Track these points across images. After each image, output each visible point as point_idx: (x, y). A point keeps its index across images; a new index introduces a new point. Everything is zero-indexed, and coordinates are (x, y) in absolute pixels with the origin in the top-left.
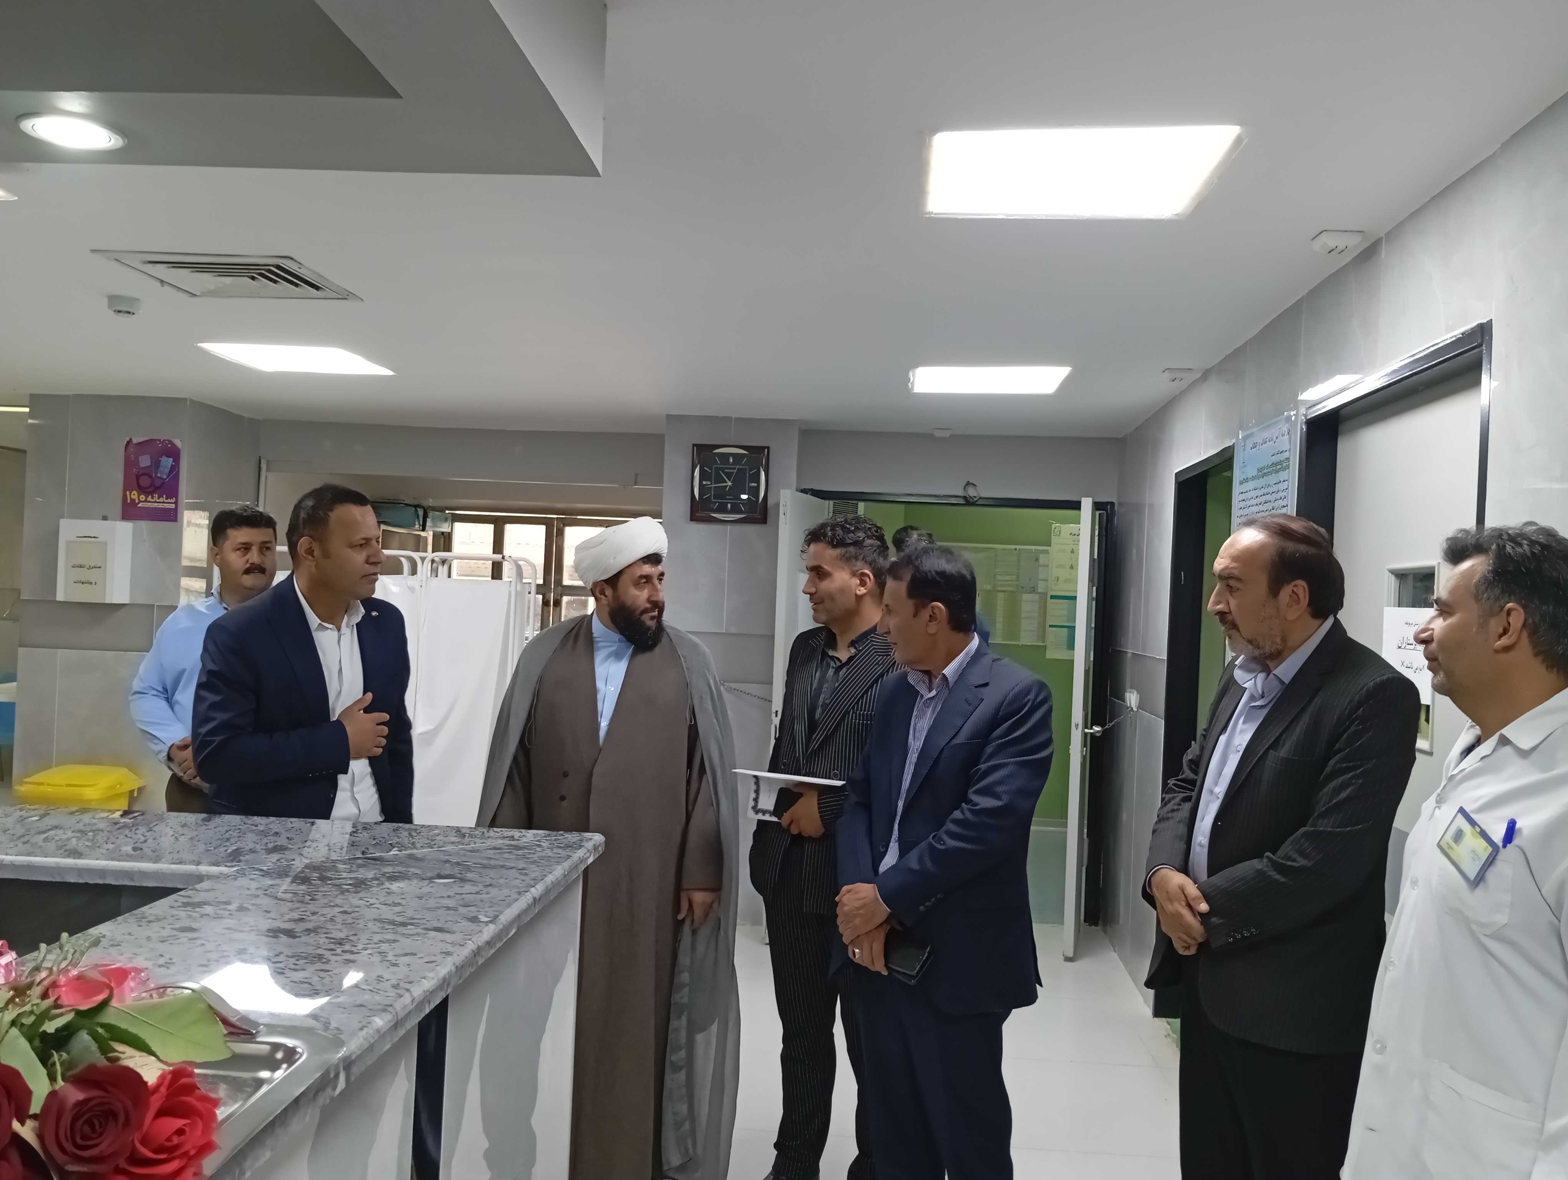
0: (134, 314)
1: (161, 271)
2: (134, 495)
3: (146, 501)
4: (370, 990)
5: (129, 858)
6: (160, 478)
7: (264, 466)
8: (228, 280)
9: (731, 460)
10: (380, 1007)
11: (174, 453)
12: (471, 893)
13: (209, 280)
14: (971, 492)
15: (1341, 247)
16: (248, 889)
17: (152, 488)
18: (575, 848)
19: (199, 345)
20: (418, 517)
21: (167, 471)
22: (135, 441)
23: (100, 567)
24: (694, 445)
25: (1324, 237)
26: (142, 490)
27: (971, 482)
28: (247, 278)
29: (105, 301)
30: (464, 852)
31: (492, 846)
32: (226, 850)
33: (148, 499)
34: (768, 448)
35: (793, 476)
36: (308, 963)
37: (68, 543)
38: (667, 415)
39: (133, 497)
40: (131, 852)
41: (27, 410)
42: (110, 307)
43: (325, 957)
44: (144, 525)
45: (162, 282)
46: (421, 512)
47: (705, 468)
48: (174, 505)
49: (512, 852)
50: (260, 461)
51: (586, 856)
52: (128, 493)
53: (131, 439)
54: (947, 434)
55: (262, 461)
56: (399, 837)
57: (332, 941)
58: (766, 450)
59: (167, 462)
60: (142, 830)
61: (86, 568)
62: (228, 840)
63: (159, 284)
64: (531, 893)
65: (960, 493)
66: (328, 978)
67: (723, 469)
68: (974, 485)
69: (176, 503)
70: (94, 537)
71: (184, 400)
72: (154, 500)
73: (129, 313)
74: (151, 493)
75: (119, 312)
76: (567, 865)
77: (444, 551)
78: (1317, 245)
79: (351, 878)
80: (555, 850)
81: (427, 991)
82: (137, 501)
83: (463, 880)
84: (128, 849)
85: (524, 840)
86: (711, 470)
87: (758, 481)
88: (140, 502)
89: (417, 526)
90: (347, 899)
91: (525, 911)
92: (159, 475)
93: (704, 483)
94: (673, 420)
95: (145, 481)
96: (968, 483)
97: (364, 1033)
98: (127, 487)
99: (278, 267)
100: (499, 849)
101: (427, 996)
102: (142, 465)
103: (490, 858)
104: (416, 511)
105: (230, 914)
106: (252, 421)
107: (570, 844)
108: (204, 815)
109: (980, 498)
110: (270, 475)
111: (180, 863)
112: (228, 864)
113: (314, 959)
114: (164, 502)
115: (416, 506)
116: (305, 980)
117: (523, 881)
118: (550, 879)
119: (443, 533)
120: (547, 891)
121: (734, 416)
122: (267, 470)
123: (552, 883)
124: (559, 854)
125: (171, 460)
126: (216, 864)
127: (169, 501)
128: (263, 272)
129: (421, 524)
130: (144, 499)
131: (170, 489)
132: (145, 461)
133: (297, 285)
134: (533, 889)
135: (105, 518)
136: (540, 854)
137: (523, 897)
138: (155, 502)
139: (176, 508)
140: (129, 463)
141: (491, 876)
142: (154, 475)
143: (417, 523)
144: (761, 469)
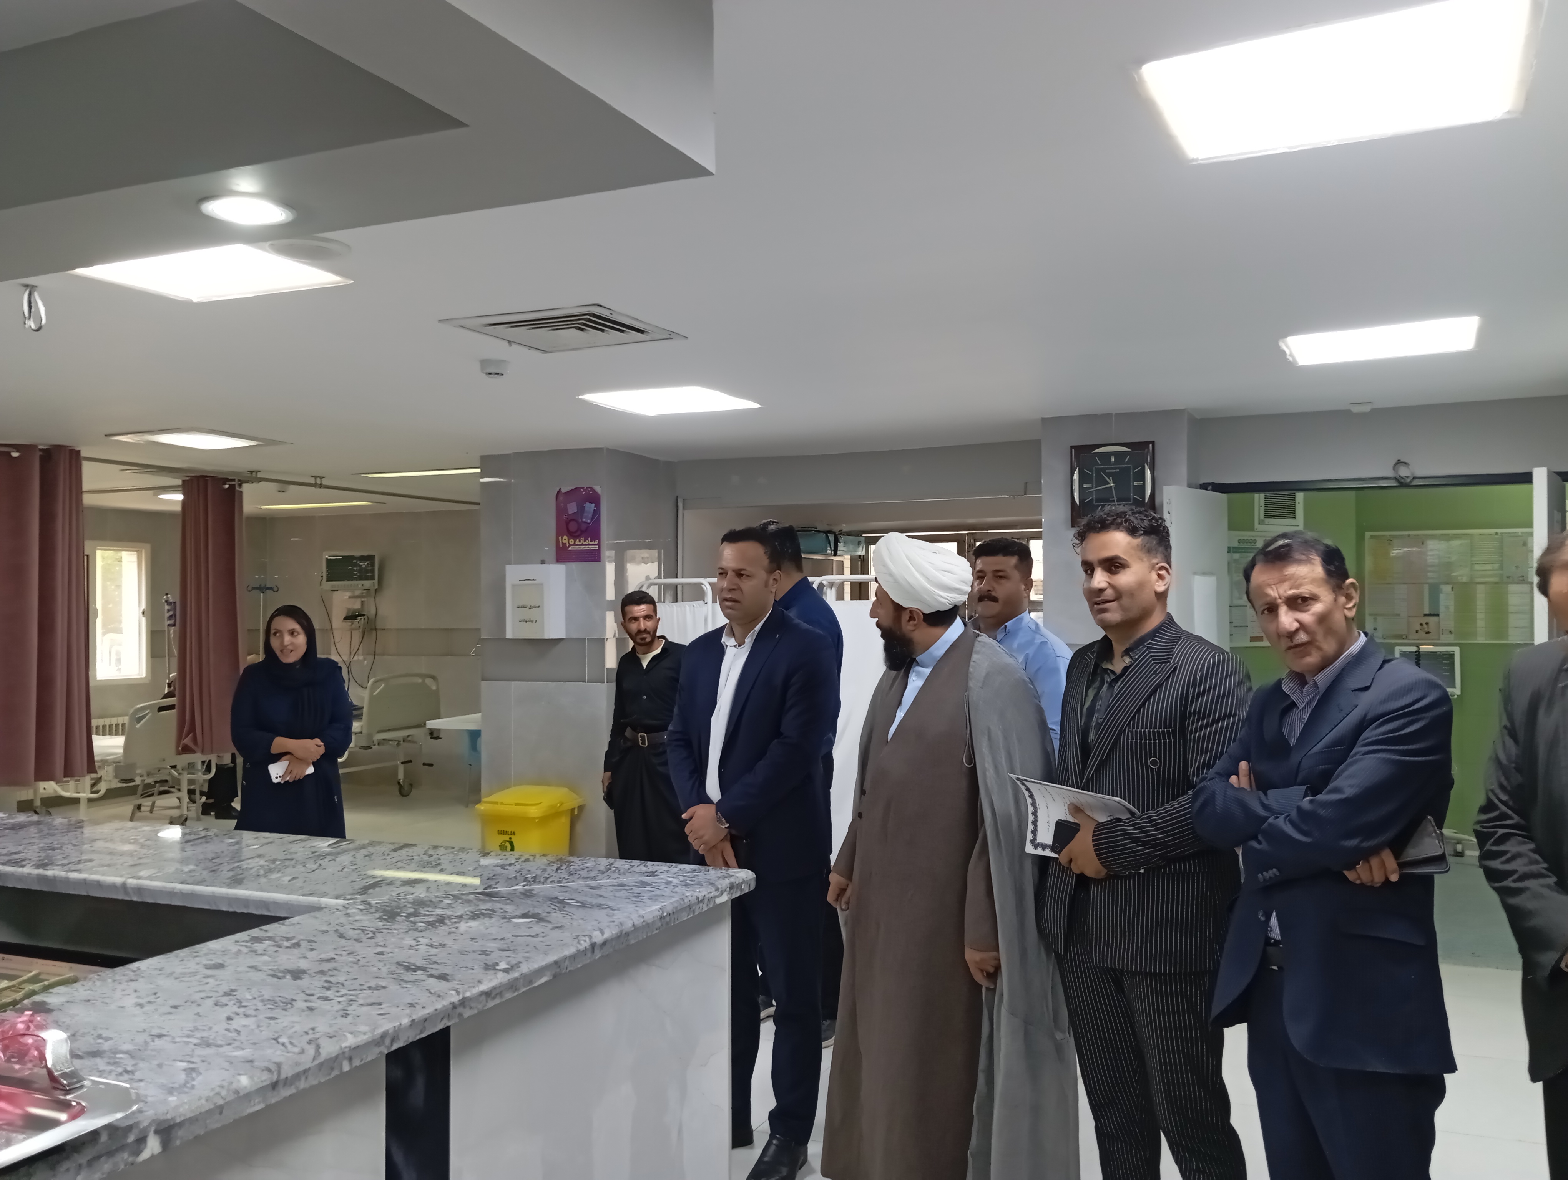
0: (502, 374)
1: (503, 332)
2: (565, 539)
3: (574, 544)
5: (278, 888)
6: (585, 522)
7: (680, 504)
9: (1113, 459)
11: (595, 498)
12: (529, 936)
14: (1403, 472)
17: (579, 533)
19: (580, 397)
20: (829, 543)
21: (590, 516)
22: (564, 491)
23: (539, 607)
24: (1072, 447)
26: (572, 535)
27: (1402, 460)
28: (574, 329)
29: (477, 367)
30: (584, 889)
31: (620, 883)
32: (367, 882)
33: (577, 543)
34: (1153, 443)
35: (1182, 471)
37: (513, 586)
38: (1043, 419)
39: (564, 541)
41: (478, 470)
42: (482, 371)
44: (574, 566)
45: (509, 342)
46: (831, 538)
47: (1085, 471)
48: (597, 546)
49: (631, 890)
50: (677, 500)
51: (711, 895)
52: (560, 537)
53: (560, 489)
54: (1366, 409)
55: (679, 500)
57: (325, 985)
58: (1151, 445)
59: (590, 507)
61: (527, 608)
63: (508, 344)
64: (592, 937)
65: (1390, 473)
66: (263, 1028)
67: (1104, 470)
68: (1406, 464)
69: (599, 544)
70: (533, 580)
71: (601, 449)
72: (580, 543)
73: (498, 374)
74: (578, 537)
75: (490, 374)
77: (861, 574)
79: (438, 915)
82: (568, 545)
83: (541, 920)
85: (663, 875)
86: (1092, 472)
87: (1143, 478)
88: (570, 545)
89: (829, 552)
91: (573, 957)
92: (584, 520)
93: (1085, 486)
94: (1051, 423)
95: (573, 527)
96: (1399, 462)
98: (559, 533)
99: (592, 315)
102: (570, 512)
103: (601, 896)
104: (827, 537)
105: (276, 951)
106: (668, 464)
109: (1414, 478)
110: (686, 512)
111: (312, 894)
112: (349, 897)
113: (281, 1005)
114: (589, 545)
115: (827, 532)
116: (239, 1029)
118: (632, 922)
119: (860, 556)
120: (620, 936)
121: (1114, 413)
122: (684, 508)
125: (594, 505)
126: (339, 897)
127: (593, 543)
128: (584, 321)
129: (833, 549)
130: (572, 543)
131: (592, 531)
132: (572, 508)
134: (598, 934)
135: (543, 562)
137: (575, 943)
138: (582, 545)
139: (599, 550)
140: (561, 511)
141: (574, 917)
142: (580, 521)
143: (829, 548)
144: (1146, 466)
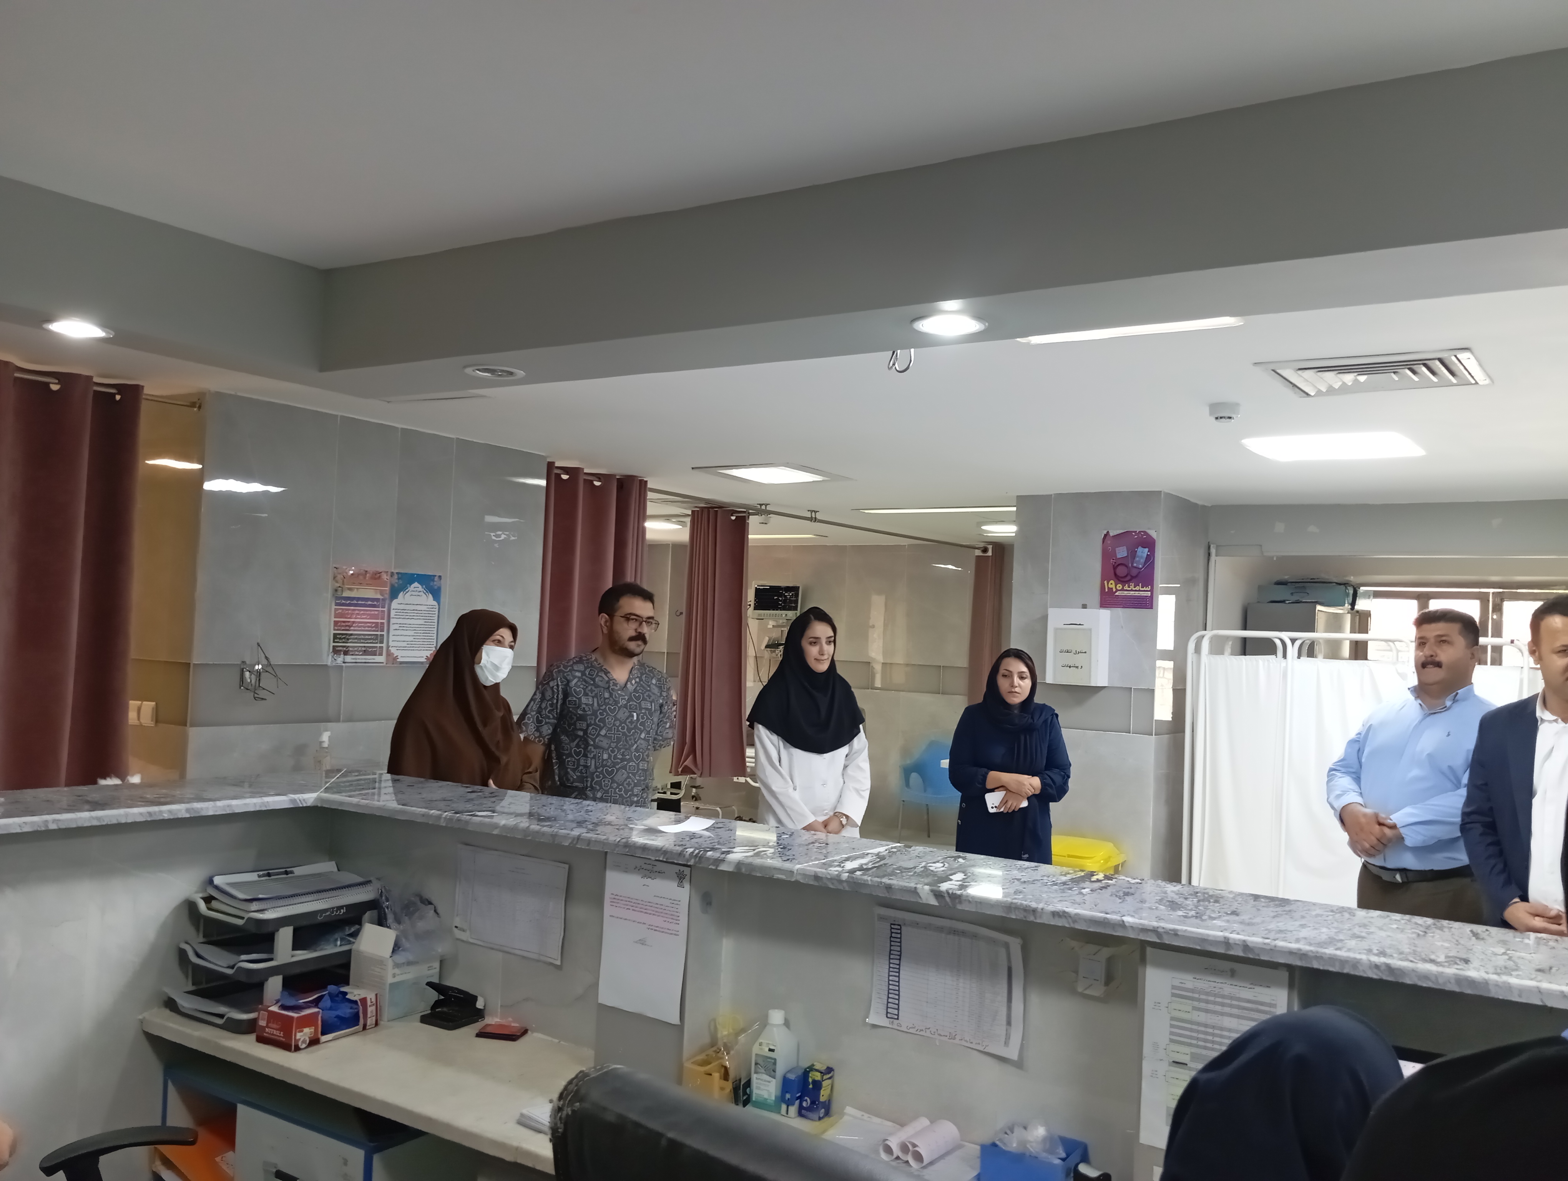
0: (1233, 418)
2: (1112, 584)
3: (1123, 590)
6: (1135, 567)
7: (1213, 551)
11: (1149, 543)
17: (1129, 578)
21: (1143, 561)
22: (1111, 534)
23: (1085, 652)
26: (1119, 579)
28: (1391, 374)
33: (1125, 588)
37: (1056, 630)
39: (1110, 586)
42: (1211, 414)
44: (1120, 611)
46: (1350, 591)
48: (1149, 593)
50: (1210, 546)
52: (1106, 582)
53: (1108, 532)
55: (1212, 546)
59: (1143, 552)
61: (1072, 653)
69: (1152, 591)
70: (1080, 624)
72: (1130, 589)
73: (1229, 418)
74: (1128, 582)
75: (1217, 418)
82: (1114, 590)
88: (1117, 590)
95: (1121, 571)
98: (1105, 577)
102: (1119, 556)
104: (1349, 588)
106: (1202, 508)
110: (1218, 558)
114: (1139, 591)
115: (1349, 584)
119: (1361, 611)
122: (1216, 555)
125: (1147, 550)
127: (1145, 589)
130: (1120, 588)
131: (1145, 577)
132: (1122, 552)
135: (1084, 606)
139: (1152, 597)
140: (1107, 555)
142: (1130, 565)
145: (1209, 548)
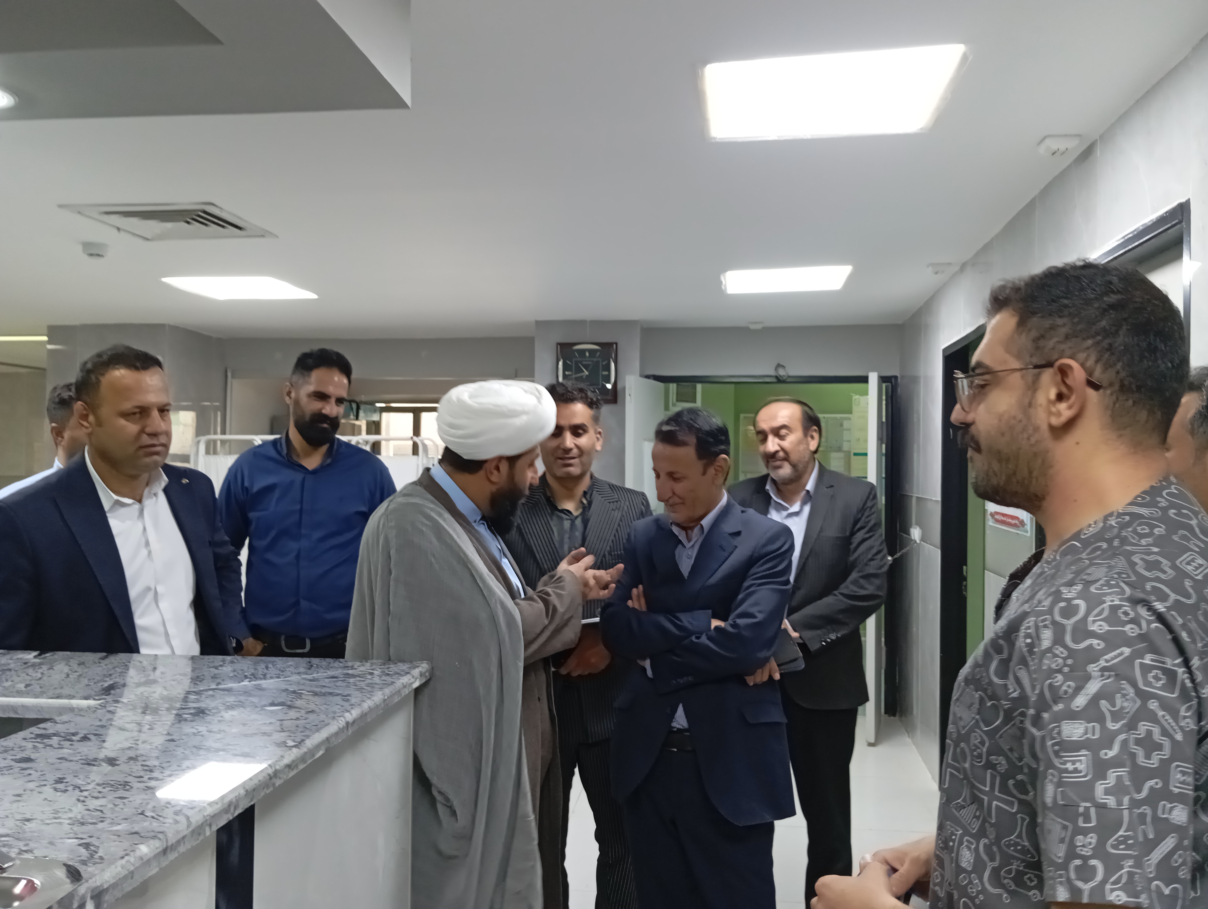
0: (102, 256)
1: (115, 220)
4: (153, 817)
5: (20, 694)
7: (229, 374)
8: (169, 225)
9: (587, 354)
10: (153, 834)
12: (292, 719)
13: (154, 226)
14: (782, 372)
15: (1062, 148)
16: (100, 720)
18: (402, 675)
19: (162, 279)
20: (353, 410)
24: (558, 344)
25: (1048, 142)
27: (781, 364)
28: (182, 222)
29: (80, 248)
30: (304, 681)
31: (331, 676)
32: (102, 685)
34: (616, 344)
35: (636, 365)
36: (111, 790)
38: (536, 321)
40: (24, 689)
41: (46, 338)
42: (84, 251)
43: (130, 784)
45: (118, 229)
46: (354, 406)
47: (568, 362)
49: (345, 680)
51: (410, 681)
54: (759, 327)
55: (228, 370)
56: (256, 669)
57: (146, 768)
60: (45, 668)
62: (110, 675)
63: (116, 231)
64: (344, 717)
65: (772, 372)
66: (121, 806)
67: (581, 362)
68: (783, 366)
71: (163, 325)
73: (98, 255)
75: (90, 254)
76: (387, 691)
77: (375, 434)
78: (1042, 149)
79: (194, 708)
80: (384, 678)
81: (207, 816)
83: (290, 707)
84: (21, 686)
85: (362, 668)
86: (571, 362)
87: (609, 369)
90: (180, 728)
91: (336, 734)
93: (567, 373)
94: (542, 325)
96: (779, 366)
97: (123, 862)
99: (205, 212)
100: (336, 677)
101: (207, 820)
103: (324, 686)
105: (71, 745)
106: (219, 340)
107: (399, 671)
108: (104, 654)
109: (788, 377)
110: (234, 381)
111: (58, 697)
112: (97, 698)
113: (119, 786)
116: (98, 808)
117: (342, 706)
118: (367, 704)
119: (374, 422)
120: (363, 716)
121: (589, 320)
122: (232, 378)
123: (369, 707)
124: (385, 681)
126: (86, 698)
128: (193, 216)
129: (355, 415)
133: (223, 227)
134: (347, 715)
136: (370, 681)
137: (335, 722)
141: (316, 703)
143: (352, 414)
144: (611, 360)
145: (226, 371)
